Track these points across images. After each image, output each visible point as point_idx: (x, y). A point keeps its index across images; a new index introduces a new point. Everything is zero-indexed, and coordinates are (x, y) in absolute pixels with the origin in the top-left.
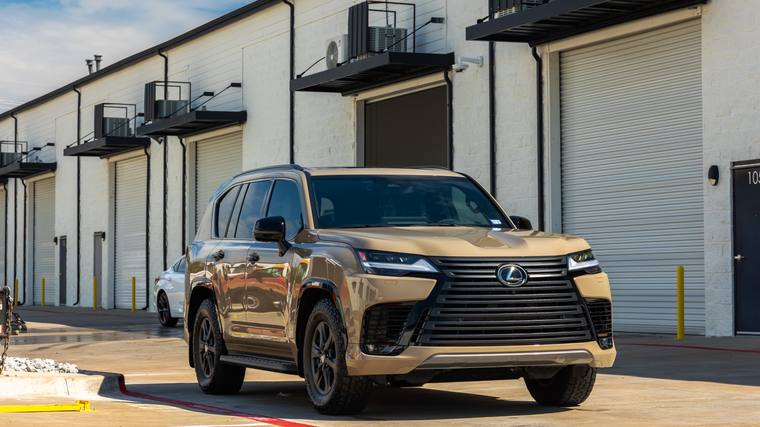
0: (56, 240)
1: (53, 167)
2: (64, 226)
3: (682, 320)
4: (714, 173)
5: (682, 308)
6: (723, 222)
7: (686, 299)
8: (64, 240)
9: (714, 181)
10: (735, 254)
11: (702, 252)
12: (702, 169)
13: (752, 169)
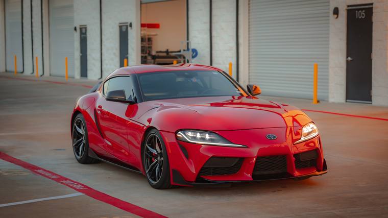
3: (316, 92)
4: (336, 12)
6: (340, 39)
7: (318, 80)
9: (336, 16)
10: (347, 57)
11: (328, 55)
12: (329, 9)
13: (358, 10)
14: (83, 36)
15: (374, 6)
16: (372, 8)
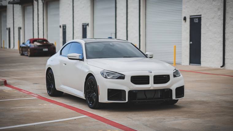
0: (7, 29)
1: (6, 7)
2: (9, 24)
3: (175, 60)
4: (185, 19)
5: (175, 57)
6: (187, 33)
7: (176, 54)
8: (9, 29)
9: (185, 21)
10: (190, 42)
11: (181, 41)
12: (182, 17)
13: (195, 18)
14: (64, 30)
15: (202, 16)
16: (201, 17)
